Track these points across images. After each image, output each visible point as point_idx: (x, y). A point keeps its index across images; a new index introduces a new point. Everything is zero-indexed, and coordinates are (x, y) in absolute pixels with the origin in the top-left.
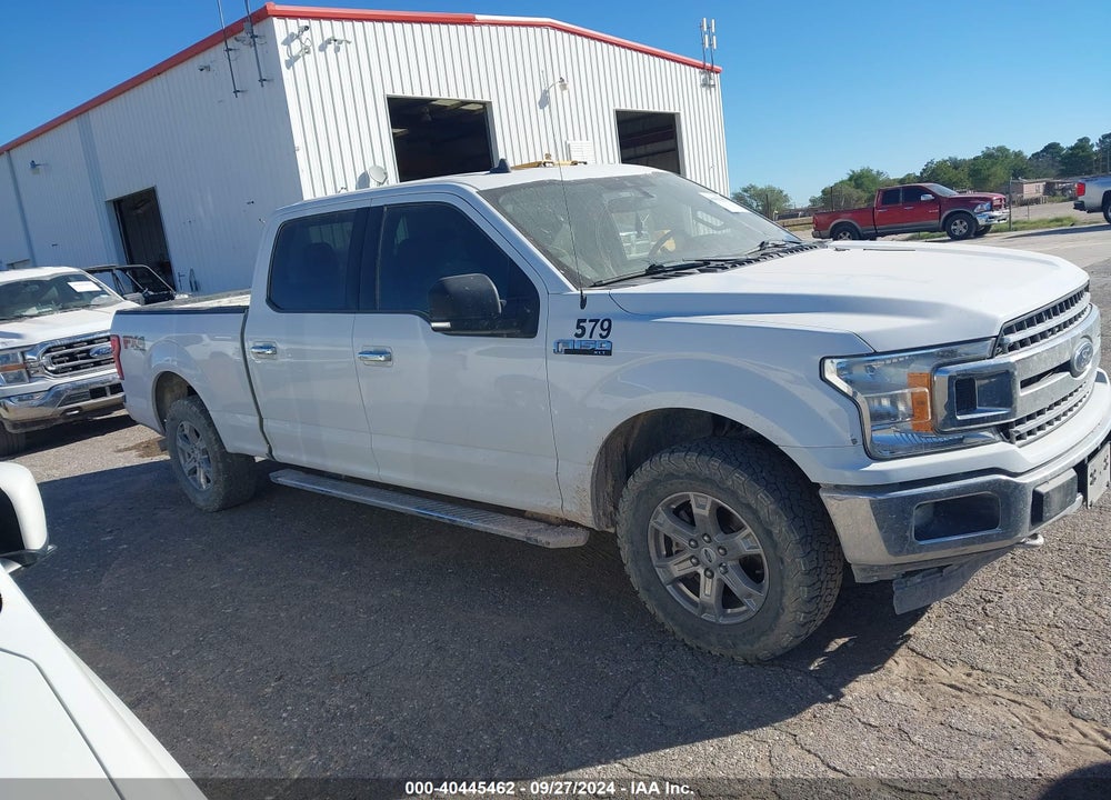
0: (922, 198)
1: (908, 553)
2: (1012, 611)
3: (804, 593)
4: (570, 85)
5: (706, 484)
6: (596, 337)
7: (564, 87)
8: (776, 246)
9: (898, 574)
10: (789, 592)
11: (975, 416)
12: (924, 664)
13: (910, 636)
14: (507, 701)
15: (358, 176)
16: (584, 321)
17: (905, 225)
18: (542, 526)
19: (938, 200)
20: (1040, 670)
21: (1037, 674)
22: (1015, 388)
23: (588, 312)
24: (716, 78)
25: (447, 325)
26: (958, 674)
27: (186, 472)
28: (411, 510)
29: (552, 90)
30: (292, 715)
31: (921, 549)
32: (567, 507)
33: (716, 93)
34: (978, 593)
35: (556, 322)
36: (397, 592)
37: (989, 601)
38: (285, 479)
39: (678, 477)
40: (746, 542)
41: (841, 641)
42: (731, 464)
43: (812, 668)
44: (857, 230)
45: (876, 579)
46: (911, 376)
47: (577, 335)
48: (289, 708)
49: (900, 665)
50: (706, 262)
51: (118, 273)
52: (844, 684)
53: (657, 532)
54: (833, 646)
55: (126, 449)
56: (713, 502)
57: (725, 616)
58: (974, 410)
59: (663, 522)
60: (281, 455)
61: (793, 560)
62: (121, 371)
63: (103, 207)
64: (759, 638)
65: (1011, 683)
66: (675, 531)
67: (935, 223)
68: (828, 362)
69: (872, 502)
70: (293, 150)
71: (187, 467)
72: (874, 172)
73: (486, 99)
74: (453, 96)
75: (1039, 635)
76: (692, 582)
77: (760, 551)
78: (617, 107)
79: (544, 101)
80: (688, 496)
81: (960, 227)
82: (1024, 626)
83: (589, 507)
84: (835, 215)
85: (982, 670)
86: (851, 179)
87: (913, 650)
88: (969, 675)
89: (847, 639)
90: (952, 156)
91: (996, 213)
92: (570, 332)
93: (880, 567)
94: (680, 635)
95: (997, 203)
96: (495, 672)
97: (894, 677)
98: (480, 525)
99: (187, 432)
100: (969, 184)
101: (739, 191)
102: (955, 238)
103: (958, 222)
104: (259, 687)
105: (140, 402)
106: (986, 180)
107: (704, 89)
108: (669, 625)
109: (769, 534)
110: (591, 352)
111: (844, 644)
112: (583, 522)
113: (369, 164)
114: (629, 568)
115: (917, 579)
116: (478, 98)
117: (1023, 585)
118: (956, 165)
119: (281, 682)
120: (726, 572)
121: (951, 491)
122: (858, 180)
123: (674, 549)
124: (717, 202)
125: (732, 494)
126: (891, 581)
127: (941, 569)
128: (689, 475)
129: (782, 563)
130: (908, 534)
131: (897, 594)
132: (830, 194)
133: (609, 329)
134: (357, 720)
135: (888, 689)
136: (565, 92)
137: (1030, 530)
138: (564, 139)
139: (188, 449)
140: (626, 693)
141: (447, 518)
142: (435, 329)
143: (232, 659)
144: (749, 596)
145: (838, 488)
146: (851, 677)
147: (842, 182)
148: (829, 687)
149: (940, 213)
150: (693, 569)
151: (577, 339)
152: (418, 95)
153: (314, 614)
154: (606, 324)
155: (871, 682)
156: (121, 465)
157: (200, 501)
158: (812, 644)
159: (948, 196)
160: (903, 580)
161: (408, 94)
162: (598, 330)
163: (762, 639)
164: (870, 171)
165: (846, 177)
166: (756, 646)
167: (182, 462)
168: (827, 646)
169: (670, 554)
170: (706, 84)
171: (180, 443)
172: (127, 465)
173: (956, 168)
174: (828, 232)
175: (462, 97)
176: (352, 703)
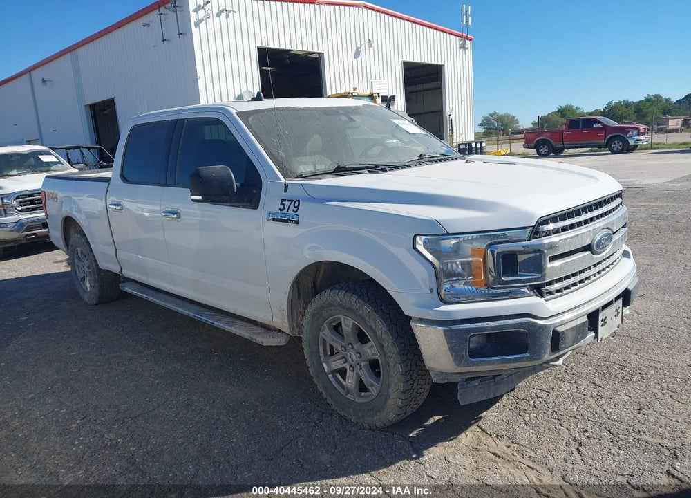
0: (594, 126)
1: (464, 366)
2: (551, 405)
3: (401, 387)
4: (375, 45)
5: (350, 311)
6: (291, 211)
7: (370, 45)
8: (433, 157)
9: (462, 379)
10: (393, 385)
11: (515, 278)
12: (483, 437)
13: (481, 417)
14: (214, 443)
15: (236, 96)
16: (285, 200)
17: (582, 142)
18: (263, 330)
19: (604, 127)
20: (554, 447)
21: (551, 449)
22: (545, 261)
23: (288, 195)
24: (469, 44)
25: (200, 198)
26: (502, 446)
27: (79, 278)
28: (190, 314)
29: (363, 47)
30: (80, 444)
31: (473, 364)
32: (275, 320)
33: (469, 53)
34: (535, 391)
35: (270, 200)
36: (178, 366)
37: (540, 397)
38: (128, 289)
39: (334, 306)
40: (371, 351)
41: (436, 418)
42: (363, 299)
43: (411, 435)
44: (552, 145)
45: (446, 381)
46: (473, 250)
47: (280, 209)
48: (81, 438)
49: (467, 438)
50: (377, 166)
51: (85, 151)
52: (427, 448)
53: (324, 341)
54: (431, 421)
55: (60, 262)
56: (354, 323)
57: (360, 397)
58: (515, 274)
59: (327, 334)
60: (127, 273)
61: (395, 365)
62: (47, 215)
63: (84, 109)
64: (376, 413)
65: (533, 454)
66: (333, 340)
67: (602, 142)
68: (418, 238)
69: (445, 331)
70: (196, 79)
71: (80, 277)
72: (574, 108)
73: (320, 51)
74: (305, 49)
75: (562, 422)
76: (343, 372)
77: (377, 357)
78: (405, 59)
79: (357, 54)
80: (340, 319)
81: (617, 145)
82: (555, 416)
83: (286, 321)
84: (540, 134)
85: (518, 444)
86: (559, 111)
87: (480, 428)
88: (508, 447)
89: (441, 417)
90: (625, 99)
91: (641, 138)
92: (276, 207)
93: (447, 374)
94: (334, 407)
95: (642, 131)
96: (214, 424)
97: (461, 445)
98: (226, 327)
99: (79, 254)
100: (634, 118)
101: (487, 115)
102: (613, 152)
103: (616, 142)
104: (70, 422)
105: (56, 235)
106: (645, 115)
107: (461, 50)
108: (329, 401)
109: (382, 346)
110: (286, 221)
111: (438, 420)
112: (283, 330)
113: (244, 89)
114: (308, 362)
115: (476, 383)
116: (316, 50)
117: (565, 387)
118: (627, 105)
119: (83, 421)
120: (361, 369)
121: (494, 328)
122: (562, 112)
123: (335, 351)
124: (403, 126)
125: (362, 318)
126: (457, 383)
127: (494, 377)
128: (339, 305)
129: (389, 366)
130: (464, 354)
131: (460, 392)
132: (543, 121)
133: (298, 207)
134: (119, 449)
135: (453, 453)
136: (371, 49)
137: (550, 355)
138: (369, 78)
139: (80, 264)
140: (288, 444)
141: (209, 321)
142: (194, 200)
143: (62, 403)
144: (372, 385)
145: (421, 320)
146: (433, 443)
147: (553, 113)
148: (416, 449)
149: (605, 136)
150: (344, 365)
151: (280, 212)
152: (283, 47)
153: (124, 377)
154: (297, 203)
155: (445, 448)
156: (53, 271)
157: (86, 299)
158: (416, 418)
159: (611, 125)
160: (465, 383)
161: (277, 47)
162: (292, 207)
163: (378, 414)
164: (571, 106)
165: (556, 110)
166: (375, 418)
167: (78, 272)
168: (426, 421)
169: (332, 354)
170: (462, 47)
171: (76, 261)
172: (57, 271)
173: (627, 107)
174: (533, 145)
175: (310, 50)
176: (120, 438)
